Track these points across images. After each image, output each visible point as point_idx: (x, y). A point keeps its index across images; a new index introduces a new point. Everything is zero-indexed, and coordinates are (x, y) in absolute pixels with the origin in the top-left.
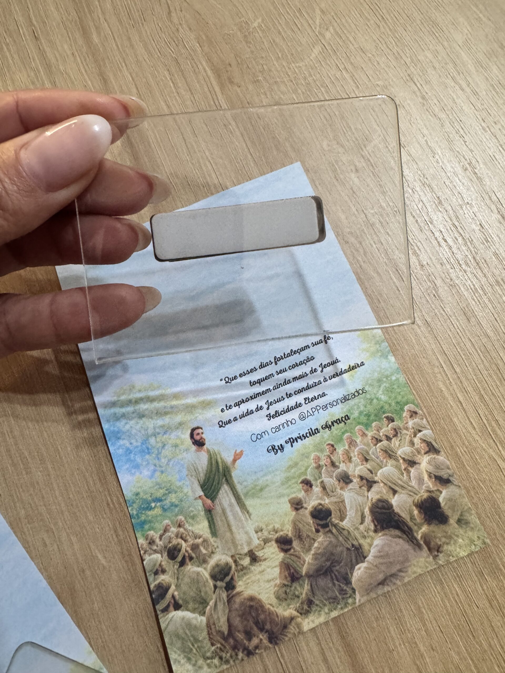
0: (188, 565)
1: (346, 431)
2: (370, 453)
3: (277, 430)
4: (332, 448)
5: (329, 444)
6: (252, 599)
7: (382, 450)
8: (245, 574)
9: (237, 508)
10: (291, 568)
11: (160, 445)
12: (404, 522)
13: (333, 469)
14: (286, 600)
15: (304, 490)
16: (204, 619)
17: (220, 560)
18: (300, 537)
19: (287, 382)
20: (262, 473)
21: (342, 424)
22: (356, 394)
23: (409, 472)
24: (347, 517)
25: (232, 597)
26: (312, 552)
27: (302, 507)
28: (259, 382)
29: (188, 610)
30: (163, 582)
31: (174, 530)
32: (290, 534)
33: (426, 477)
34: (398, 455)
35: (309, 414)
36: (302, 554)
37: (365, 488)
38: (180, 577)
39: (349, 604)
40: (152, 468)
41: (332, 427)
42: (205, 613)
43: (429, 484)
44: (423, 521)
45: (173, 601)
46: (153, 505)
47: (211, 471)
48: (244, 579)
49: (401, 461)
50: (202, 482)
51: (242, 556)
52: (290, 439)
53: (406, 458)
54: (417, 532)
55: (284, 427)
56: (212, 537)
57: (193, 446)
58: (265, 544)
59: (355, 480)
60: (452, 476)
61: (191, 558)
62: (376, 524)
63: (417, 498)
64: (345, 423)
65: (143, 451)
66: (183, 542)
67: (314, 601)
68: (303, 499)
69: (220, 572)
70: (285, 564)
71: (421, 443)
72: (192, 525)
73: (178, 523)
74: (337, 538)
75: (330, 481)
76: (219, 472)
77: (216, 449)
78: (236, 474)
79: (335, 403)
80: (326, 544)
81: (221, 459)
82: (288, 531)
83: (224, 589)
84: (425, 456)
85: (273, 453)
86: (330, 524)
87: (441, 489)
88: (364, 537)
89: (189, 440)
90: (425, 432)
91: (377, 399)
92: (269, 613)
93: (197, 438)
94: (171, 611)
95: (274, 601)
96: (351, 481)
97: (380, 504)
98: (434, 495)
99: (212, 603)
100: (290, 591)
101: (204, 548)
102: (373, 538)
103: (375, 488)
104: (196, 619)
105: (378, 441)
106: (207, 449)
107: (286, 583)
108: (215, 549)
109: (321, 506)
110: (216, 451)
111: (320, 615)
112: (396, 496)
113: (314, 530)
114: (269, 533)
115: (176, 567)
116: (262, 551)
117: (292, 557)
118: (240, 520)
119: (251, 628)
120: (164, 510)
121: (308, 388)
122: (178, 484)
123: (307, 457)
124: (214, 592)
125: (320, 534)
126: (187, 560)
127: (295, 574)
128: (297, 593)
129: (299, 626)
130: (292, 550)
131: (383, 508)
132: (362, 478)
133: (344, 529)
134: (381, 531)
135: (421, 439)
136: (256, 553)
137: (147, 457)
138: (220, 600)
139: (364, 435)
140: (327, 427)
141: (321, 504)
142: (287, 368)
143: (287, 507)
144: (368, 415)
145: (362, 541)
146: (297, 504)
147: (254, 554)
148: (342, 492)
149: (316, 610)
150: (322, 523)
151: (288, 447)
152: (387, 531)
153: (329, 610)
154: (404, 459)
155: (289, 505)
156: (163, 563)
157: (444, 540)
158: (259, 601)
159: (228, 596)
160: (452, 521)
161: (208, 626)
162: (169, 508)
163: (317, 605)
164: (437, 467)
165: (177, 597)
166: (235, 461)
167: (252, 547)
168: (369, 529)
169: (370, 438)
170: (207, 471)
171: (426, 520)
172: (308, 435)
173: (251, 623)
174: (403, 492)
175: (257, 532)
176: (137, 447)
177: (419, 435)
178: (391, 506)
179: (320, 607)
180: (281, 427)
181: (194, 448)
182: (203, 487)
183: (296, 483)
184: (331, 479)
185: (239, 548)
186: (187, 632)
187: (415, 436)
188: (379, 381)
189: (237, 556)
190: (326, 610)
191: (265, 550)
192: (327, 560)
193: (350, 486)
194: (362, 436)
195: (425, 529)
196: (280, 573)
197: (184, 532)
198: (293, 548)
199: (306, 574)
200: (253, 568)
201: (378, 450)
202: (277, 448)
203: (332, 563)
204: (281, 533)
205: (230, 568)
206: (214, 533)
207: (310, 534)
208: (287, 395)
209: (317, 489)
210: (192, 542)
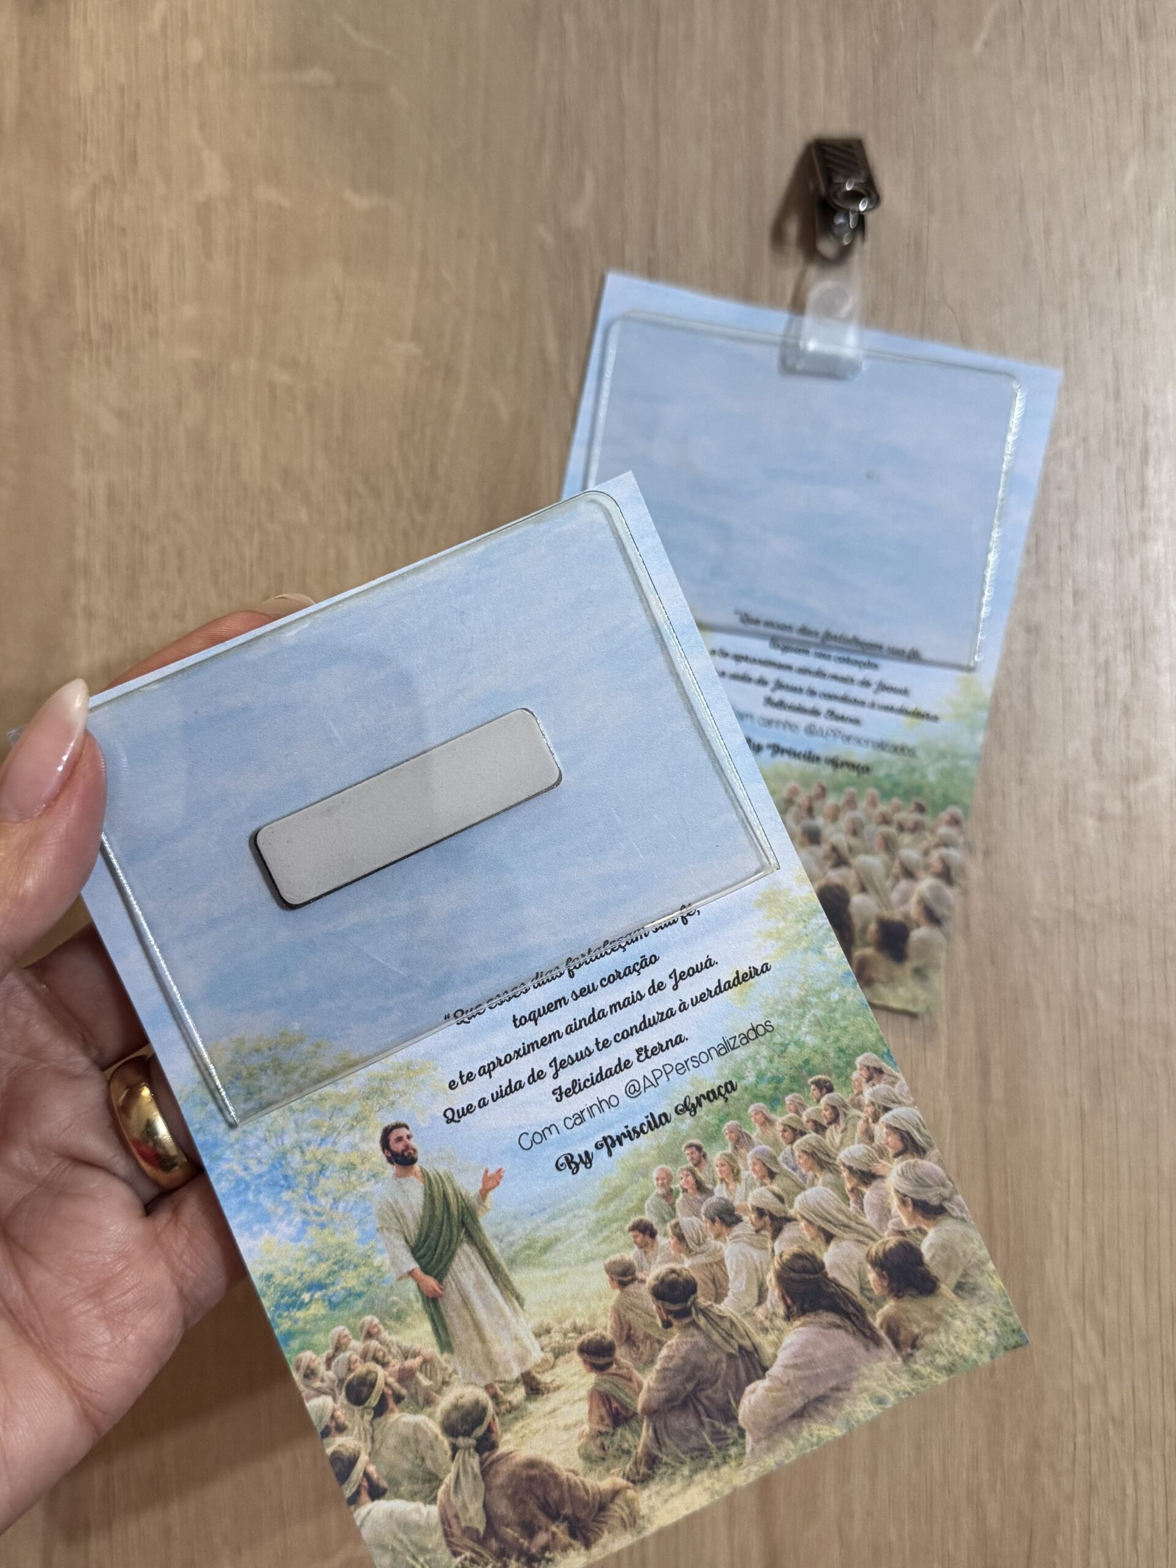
0: (392, 1411)
1: (727, 1116)
2: (780, 1159)
3: (578, 1121)
4: (696, 1154)
5: (690, 1146)
6: (532, 1464)
7: (805, 1152)
8: (516, 1419)
9: (494, 1290)
10: (612, 1400)
11: (313, 1167)
12: (847, 1297)
13: (698, 1197)
14: (603, 1459)
15: (636, 1243)
16: (434, 1510)
17: (462, 1397)
18: (630, 1339)
19: (596, 1016)
20: (545, 1216)
21: (720, 1101)
22: (752, 1035)
23: (859, 1196)
24: (730, 1293)
25: (492, 1463)
26: (658, 1366)
27: (633, 1280)
28: (534, 1017)
29: (398, 1496)
30: (342, 1449)
31: (357, 1345)
32: (609, 1336)
33: (894, 1203)
34: (837, 1162)
35: (648, 1084)
36: (636, 1373)
37: (767, 1233)
38: (378, 1437)
39: (730, 1456)
40: (298, 1219)
41: (698, 1109)
42: (435, 1498)
43: (901, 1217)
44: (886, 1292)
45: (365, 1484)
46: (306, 1297)
47: (432, 1217)
48: (517, 1426)
49: (845, 1174)
50: (413, 1239)
51: (508, 1387)
52: (605, 1139)
53: (855, 1166)
54: (874, 1313)
55: (592, 1115)
56: (442, 1353)
57: (389, 1165)
58: (556, 1357)
59: (746, 1218)
60: (950, 1199)
61: (398, 1399)
62: (789, 1301)
63: (875, 1248)
64: (727, 1100)
65: (274, 1184)
66: (379, 1369)
67: (660, 1455)
68: (636, 1264)
69: (464, 1419)
70: (599, 1393)
71: (888, 1135)
72: (397, 1333)
73: (365, 1329)
74: (708, 1336)
75: (692, 1223)
76: (449, 1218)
77: (442, 1169)
78: (488, 1223)
79: (704, 1058)
80: (684, 1348)
81: (454, 1190)
82: (605, 1328)
83: (472, 1450)
84: (896, 1160)
85: (568, 1171)
86: (694, 1311)
87: (924, 1227)
88: (765, 1330)
89: (381, 1153)
90: (897, 1111)
91: (797, 1043)
92: (570, 1486)
93: (398, 1147)
94: (364, 1504)
95: (578, 1464)
96: (739, 1220)
97: (800, 1262)
98: (909, 1239)
99: (449, 1479)
100: (612, 1442)
101: (426, 1375)
102: (781, 1331)
103: (788, 1232)
104: (418, 1511)
105: (797, 1133)
106: (421, 1168)
107: (603, 1429)
108: (450, 1376)
109: (674, 1275)
110: (441, 1174)
111: (672, 1481)
112: (833, 1244)
113: (659, 1322)
114: (565, 1335)
115: (368, 1417)
116: (551, 1372)
117: (616, 1378)
118: (502, 1315)
119: (534, 1516)
120: (333, 1305)
121: (646, 1024)
122: (362, 1248)
123: (646, 1175)
124: (453, 1457)
125: (674, 1329)
126: (391, 1403)
127: (623, 1412)
128: (626, 1446)
129: (630, 1504)
130: (615, 1366)
131: (804, 1270)
132: (760, 1212)
133: (721, 1318)
134: (799, 1317)
135: (889, 1126)
136: (538, 1376)
137: (286, 1196)
138: (465, 1471)
139: (767, 1122)
140: (688, 1108)
141: (673, 1271)
142: (597, 983)
143: (603, 1281)
144: (777, 1080)
145: (759, 1338)
146: (624, 1273)
147: (533, 1378)
148: (719, 1244)
149: (665, 1473)
150: (676, 1307)
151: (601, 1157)
152: (811, 1318)
153: (691, 1471)
154: (850, 1168)
155: (607, 1277)
156: (339, 1413)
157: (926, 1324)
158: (550, 1466)
159: (482, 1463)
160: (946, 1289)
161: (444, 1520)
162: (344, 1300)
163: (666, 1464)
164: (920, 1182)
165: (375, 1476)
166: (484, 1194)
167: (529, 1366)
168: (774, 1314)
169: (779, 1128)
170: (422, 1218)
171: (891, 1290)
172: (645, 1128)
173: (533, 1507)
174: (845, 1235)
175: (538, 1335)
176: (261, 1176)
177: (885, 1118)
178: (822, 1266)
179: (673, 1467)
180: (586, 1114)
181: (391, 1170)
182: (414, 1251)
183: (621, 1229)
184: (694, 1219)
185: (501, 1368)
186: (401, 1536)
187: (876, 1119)
188: (803, 1003)
189: (497, 1386)
190: (686, 1471)
191: (558, 1370)
192: (688, 1379)
193: (737, 1230)
194: (762, 1124)
195: (889, 1306)
196: (591, 1411)
197: (380, 1346)
198: (615, 1360)
199: (644, 1409)
200: (531, 1406)
201: (797, 1154)
202: (577, 1160)
203: (697, 1385)
204: (591, 1334)
205: (485, 1410)
206: (445, 1342)
207: (650, 1332)
208: (597, 1044)
209: (665, 1241)
210: (397, 1367)
